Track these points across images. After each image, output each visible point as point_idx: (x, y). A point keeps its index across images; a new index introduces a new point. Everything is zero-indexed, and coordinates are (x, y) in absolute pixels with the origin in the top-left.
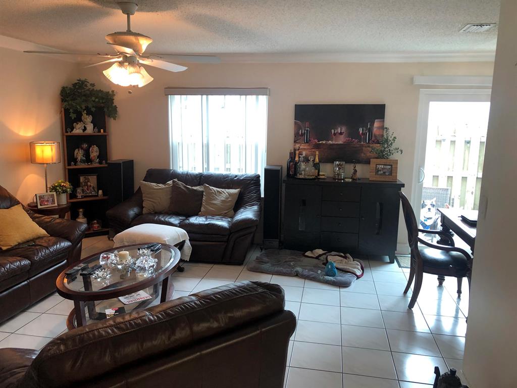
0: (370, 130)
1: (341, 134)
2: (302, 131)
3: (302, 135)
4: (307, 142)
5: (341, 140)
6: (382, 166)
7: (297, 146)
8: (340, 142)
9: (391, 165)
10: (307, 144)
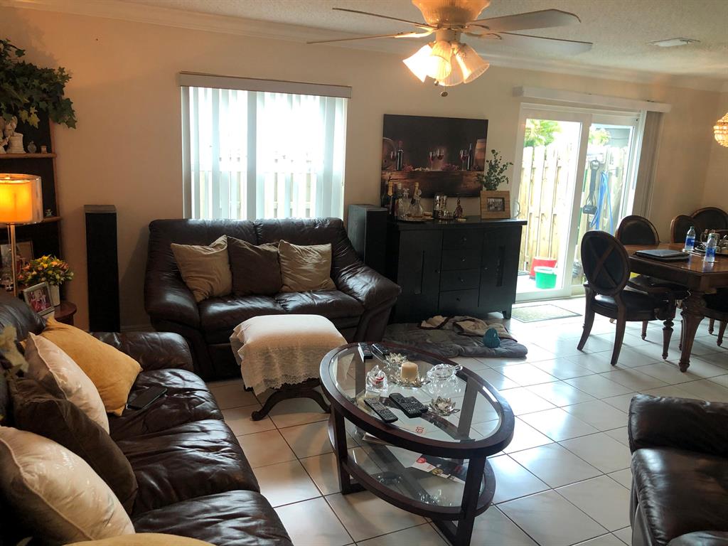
0: (472, 153)
1: (440, 157)
2: (394, 153)
3: (395, 159)
4: (400, 170)
5: (439, 167)
6: (493, 200)
7: (388, 175)
8: (439, 170)
9: (503, 199)
10: (400, 173)
